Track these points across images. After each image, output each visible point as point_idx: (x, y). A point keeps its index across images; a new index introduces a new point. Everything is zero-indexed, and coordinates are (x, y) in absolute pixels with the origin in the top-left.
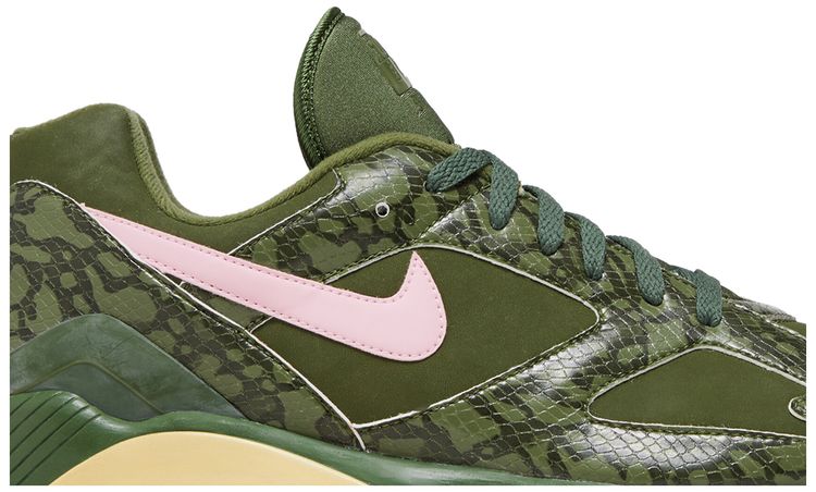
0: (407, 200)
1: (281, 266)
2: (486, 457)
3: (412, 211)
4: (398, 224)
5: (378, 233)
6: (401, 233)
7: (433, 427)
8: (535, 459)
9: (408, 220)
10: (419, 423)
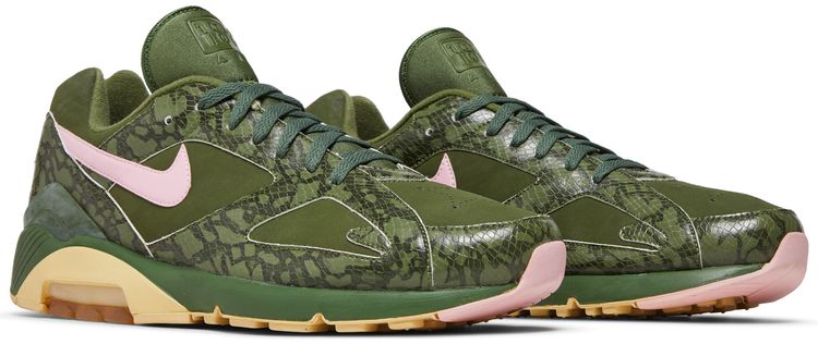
0: (183, 115)
1: (119, 155)
2: (199, 262)
3: (185, 121)
4: (176, 128)
5: (166, 134)
6: (178, 133)
7: (176, 245)
8: (216, 264)
9: (182, 126)
10: (169, 242)
